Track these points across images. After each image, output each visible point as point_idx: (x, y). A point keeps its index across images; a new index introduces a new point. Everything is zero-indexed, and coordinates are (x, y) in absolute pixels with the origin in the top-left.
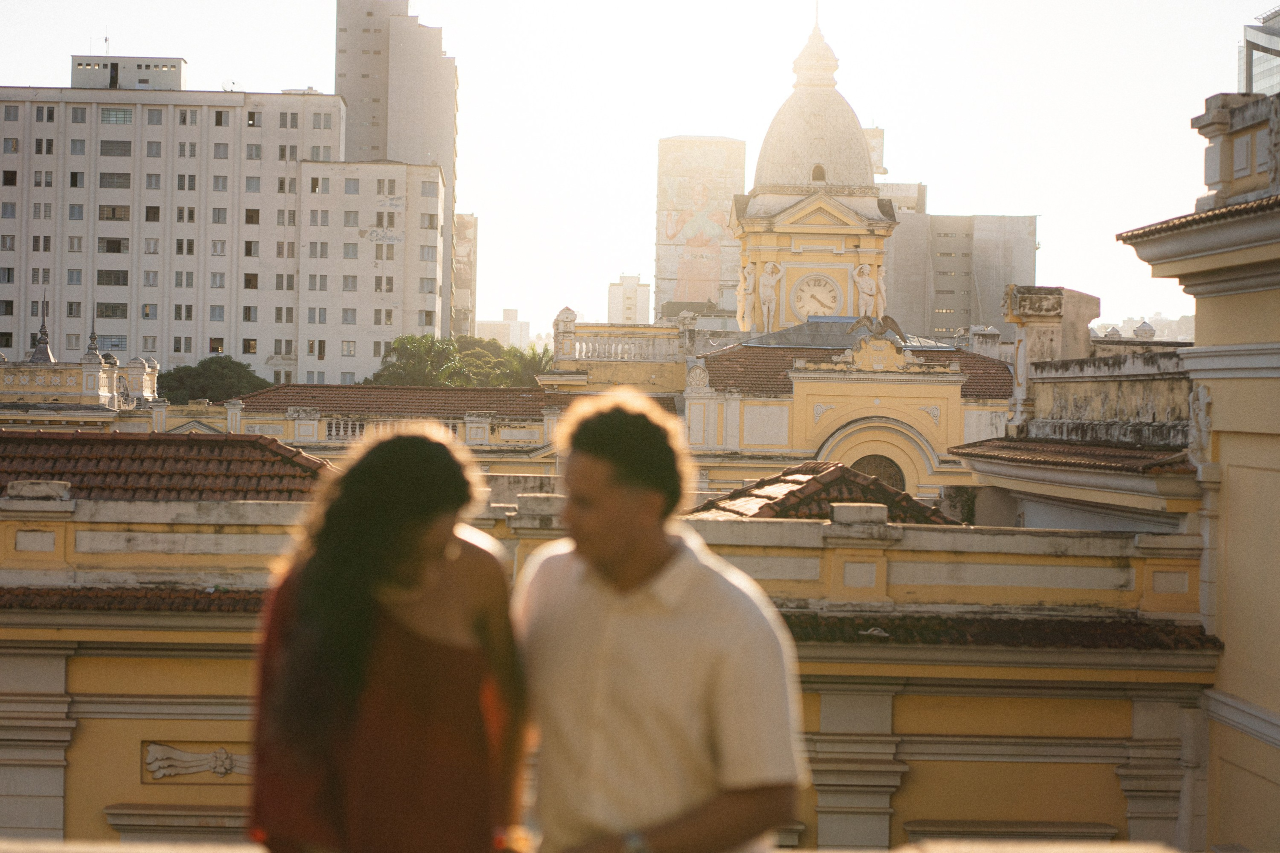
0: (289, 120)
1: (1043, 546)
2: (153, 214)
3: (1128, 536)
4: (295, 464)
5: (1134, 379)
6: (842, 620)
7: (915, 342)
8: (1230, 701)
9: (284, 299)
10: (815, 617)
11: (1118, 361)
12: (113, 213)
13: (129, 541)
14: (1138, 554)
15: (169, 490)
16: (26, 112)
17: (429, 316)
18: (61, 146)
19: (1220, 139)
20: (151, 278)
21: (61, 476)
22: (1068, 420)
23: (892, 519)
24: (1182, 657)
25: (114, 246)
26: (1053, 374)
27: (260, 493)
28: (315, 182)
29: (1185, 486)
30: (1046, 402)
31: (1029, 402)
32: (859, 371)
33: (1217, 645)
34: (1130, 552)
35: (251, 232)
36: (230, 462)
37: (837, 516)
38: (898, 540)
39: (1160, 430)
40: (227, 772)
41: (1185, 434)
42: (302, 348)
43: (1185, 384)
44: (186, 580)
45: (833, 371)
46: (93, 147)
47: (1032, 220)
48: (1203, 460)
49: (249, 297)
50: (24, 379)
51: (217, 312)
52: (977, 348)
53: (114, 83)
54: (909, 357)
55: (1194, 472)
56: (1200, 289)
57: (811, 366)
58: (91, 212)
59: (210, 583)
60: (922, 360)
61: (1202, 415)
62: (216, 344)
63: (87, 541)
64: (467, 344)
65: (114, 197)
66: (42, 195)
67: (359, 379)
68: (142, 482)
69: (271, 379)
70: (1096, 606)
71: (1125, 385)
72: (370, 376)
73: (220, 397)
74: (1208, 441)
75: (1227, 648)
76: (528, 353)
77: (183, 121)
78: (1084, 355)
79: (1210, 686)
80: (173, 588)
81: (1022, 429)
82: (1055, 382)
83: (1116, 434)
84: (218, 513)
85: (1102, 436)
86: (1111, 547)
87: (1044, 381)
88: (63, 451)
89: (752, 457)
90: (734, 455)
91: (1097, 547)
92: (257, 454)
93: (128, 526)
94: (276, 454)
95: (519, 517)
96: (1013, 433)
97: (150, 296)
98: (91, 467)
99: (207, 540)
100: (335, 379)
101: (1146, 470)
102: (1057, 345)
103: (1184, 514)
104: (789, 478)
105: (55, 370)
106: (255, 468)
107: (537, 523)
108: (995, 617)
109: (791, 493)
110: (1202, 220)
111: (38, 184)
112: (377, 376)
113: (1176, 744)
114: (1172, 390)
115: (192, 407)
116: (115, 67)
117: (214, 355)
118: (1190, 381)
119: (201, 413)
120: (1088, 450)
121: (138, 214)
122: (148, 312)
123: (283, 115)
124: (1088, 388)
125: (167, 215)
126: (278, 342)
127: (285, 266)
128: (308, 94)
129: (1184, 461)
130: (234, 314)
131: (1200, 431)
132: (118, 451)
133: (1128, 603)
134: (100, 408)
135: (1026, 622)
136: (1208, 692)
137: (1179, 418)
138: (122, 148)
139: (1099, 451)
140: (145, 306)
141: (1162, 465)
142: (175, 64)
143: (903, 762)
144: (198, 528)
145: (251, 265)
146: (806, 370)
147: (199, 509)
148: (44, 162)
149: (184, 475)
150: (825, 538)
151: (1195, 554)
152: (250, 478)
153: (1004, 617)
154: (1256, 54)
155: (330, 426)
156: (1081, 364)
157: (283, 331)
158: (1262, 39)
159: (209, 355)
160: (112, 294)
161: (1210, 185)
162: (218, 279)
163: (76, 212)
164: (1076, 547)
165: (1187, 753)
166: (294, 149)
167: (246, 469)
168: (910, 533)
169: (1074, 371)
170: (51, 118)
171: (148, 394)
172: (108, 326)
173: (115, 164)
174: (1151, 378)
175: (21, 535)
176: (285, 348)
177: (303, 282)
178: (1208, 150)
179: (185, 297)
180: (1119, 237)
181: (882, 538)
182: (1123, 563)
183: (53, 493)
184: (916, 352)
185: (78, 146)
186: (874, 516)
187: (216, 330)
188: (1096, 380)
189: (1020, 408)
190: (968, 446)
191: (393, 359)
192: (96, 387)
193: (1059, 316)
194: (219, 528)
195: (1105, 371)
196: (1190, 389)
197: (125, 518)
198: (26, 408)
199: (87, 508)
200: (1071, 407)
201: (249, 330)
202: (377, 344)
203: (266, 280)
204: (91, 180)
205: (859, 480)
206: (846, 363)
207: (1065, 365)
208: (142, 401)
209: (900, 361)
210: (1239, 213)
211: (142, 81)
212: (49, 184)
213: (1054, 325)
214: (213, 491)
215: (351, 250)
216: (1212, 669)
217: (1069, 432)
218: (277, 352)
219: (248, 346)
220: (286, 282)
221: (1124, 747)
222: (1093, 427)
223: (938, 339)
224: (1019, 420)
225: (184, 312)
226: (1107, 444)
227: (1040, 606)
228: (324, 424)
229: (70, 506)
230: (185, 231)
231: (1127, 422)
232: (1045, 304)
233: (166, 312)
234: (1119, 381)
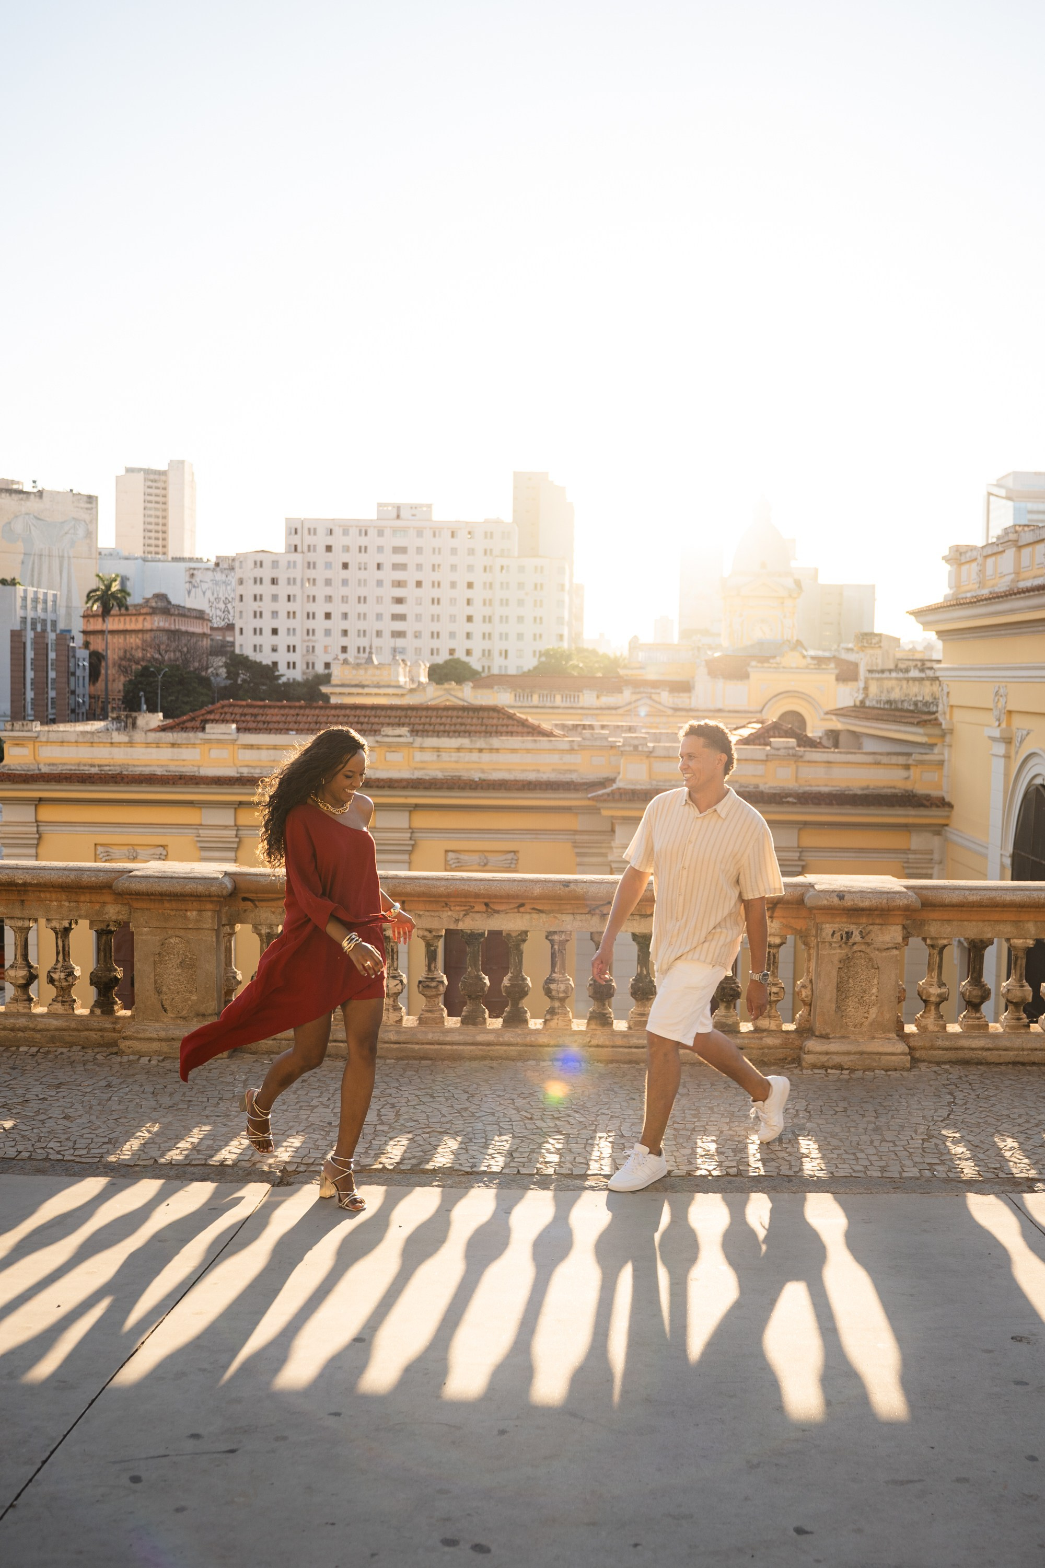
0: (489, 535)
1: (870, 759)
2: (419, 584)
3: (909, 754)
4: (513, 719)
5: (914, 679)
6: (775, 794)
7: (812, 653)
8: (955, 832)
9: (487, 628)
10: (762, 793)
11: (907, 670)
12: (399, 584)
13: (438, 756)
14: (914, 763)
15: (455, 732)
16: (354, 532)
17: (561, 637)
18: (372, 549)
19: (955, 566)
20: (418, 617)
21: (403, 725)
22: (884, 697)
23: (799, 746)
24: (935, 812)
25: (399, 601)
26: (877, 675)
27: (498, 733)
28: (502, 567)
29: (936, 731)
30: (873, 689)
31: (866, 688)
32: (784, 668)
33: (950, 806)
34: (910, 762)
35: (469, 594)
36: (483, 718)
37: (773, 745)
38: (801, 757)
39: (926, 704)
40: (485, 865)
41: (937, 706)
42: (496, 654)
43: (937, 682)
44: (465, 775)
45: (770, 667)
46: (388, 550)
47: (873, 587)
48: (945, 719)
49: (469, 627)
50: (362, 672)
51: (452, 635)
52: (844, 656)
53: (398, 517)
54: (809, 660)
55: (941, 724)
56: (945, 638)
57: (759, 665)
58: (387, 583)
59: (476, 776)
60: (815, 662)
61: (945, 698)
62: (452, 652)
63: (419, 756)
64: (580, 651)
65: (399, 575)
66: (362, 575)
67: (526, 669)
68: (442, 728)
69: (480, 669)
70: (894, 788)
71: (911, 682)
72: (531, 668)
73: (460, 681)
74: (948, 710)
75: (955, 807)
76: (612, 656)
77: (434, 535)
78: (892, 666)
79: (947, 825)
80: (459, 778)
81: (862, 702)
82: (878, 679)
83: (906, 705)
84: (480, 743)
85: (900, 706)
86: (902, 760)
87: (872, 679)
88: (403, 713)
89: (730, 711)
90: (720, 711)
91: (894, 760)
92: (495, 715)
93: (438, 749)
94: (504, 714)
95: (624, 745)
96: (858, 703)
97: (418, 627)
98: (417, 720)
99: (475, 756)
100: (512, 671)
101: (918, 724)
102: (879, 661)
103: (936, 745)
104: (750, 725)
105: (377, 667)
106: (495, 721)
107: (631, 749)
108: (847, 792)
109: (752, 734)
110: (944, 607)
111: (360, 569)
112: (535, 668)
113: (931, 852)
114: (932, 685)
115: (446, 686)
116: (399, 508)
117: (451, 657)
118: (940, 681)
119: (450, 689)
120: (892, 713)
121: (412, 584)
122: (417, 635)
123: (486, 533)
124: (894, 683)
125: (427, 584)
126: (484, 651)
127: (487, 611)
128: (498, 522)
129: (936, 719)
130: (461, 635)
131: (944, 705)
132: (430, 713)
133: (909, 786)
134: (399, 687)
135: (861, 795)
136: (946, 828)
137: (935, 698)
138: (402, 550)
139: (898, 713)
140: (416, 632)
141: (925, 721)
142: (429, 506)
143: (803, 860)
144: (471, 750)
145: (469, 611)
146: (756, 667)
147: (471, 741)
148: (363, 557)
149: (461, 724)
150: (767, 756)
151: (941, 763)
152: (492, 726)
153: (851, 792)
154: (992, 498)
155: (515, 696)
156: (890, 671)
157: (486, 645)
158: (995, 491)
159: (448, 657)
160: (399, 626)
161: (951, 588)
162: (453, 618)
163: (380, 583)
164: (885, 759)
165: (936, 857)
166: (491, 550)
167: (490, 722)
168: (807, 753)
169: (886, 675)
170: (366, 534)
171: (424, 679)
172: (400, 642)
173: (400, 559)
174: (922, 679)
175: (387, 754)
176: (487, 654)
177: (496, 619)
178: (950, 572)
179: (435, 627)
180: (907, 612)
181: (794, 755)
182: (907, 767)
183: (402, 734)
184: (813, 658)
185: (380, 549)
186: (790, 745)
187: (452, 644)
188: (897, 679)
189: (861, 691)
190: (836, 710)
191: (543, 659)
192: (398, 676)
193: (880, 647)
194: (481, 750)
195: (901, 675)
196: (940, 685)
197: (436, 745)
198: (363, 686)
199: (419, 741)
200: (885, 692)
201: (469, 644)
202: (535, 652)
203: (477, 618)
204: (387, 567)
205: (784, 727)
206: (777, 663)
207: (883, 671)
208: (420, 683)
209: (804, 662)
210: (961, 604)
211: (413, 515)
212: (365, 569)
213: (879, 652)
214: (476, 732)
215: (521, 603)
216: (948, 817)
217: (884, 704)
218: (484, 655)
219: (468, 653)
220: (488, 619)
221: (907, 854)
222: (895, 702)
223: (824, 650)
224: (861, 697)
225: (435, 635)
226: (902, 710)
227: (867, 788)
228: (513, 695)
229: (410, 740)
230: (436, 593)
231: (911, 699)
232: (874, 641)
233: (426, 635)
234: (908, 680)
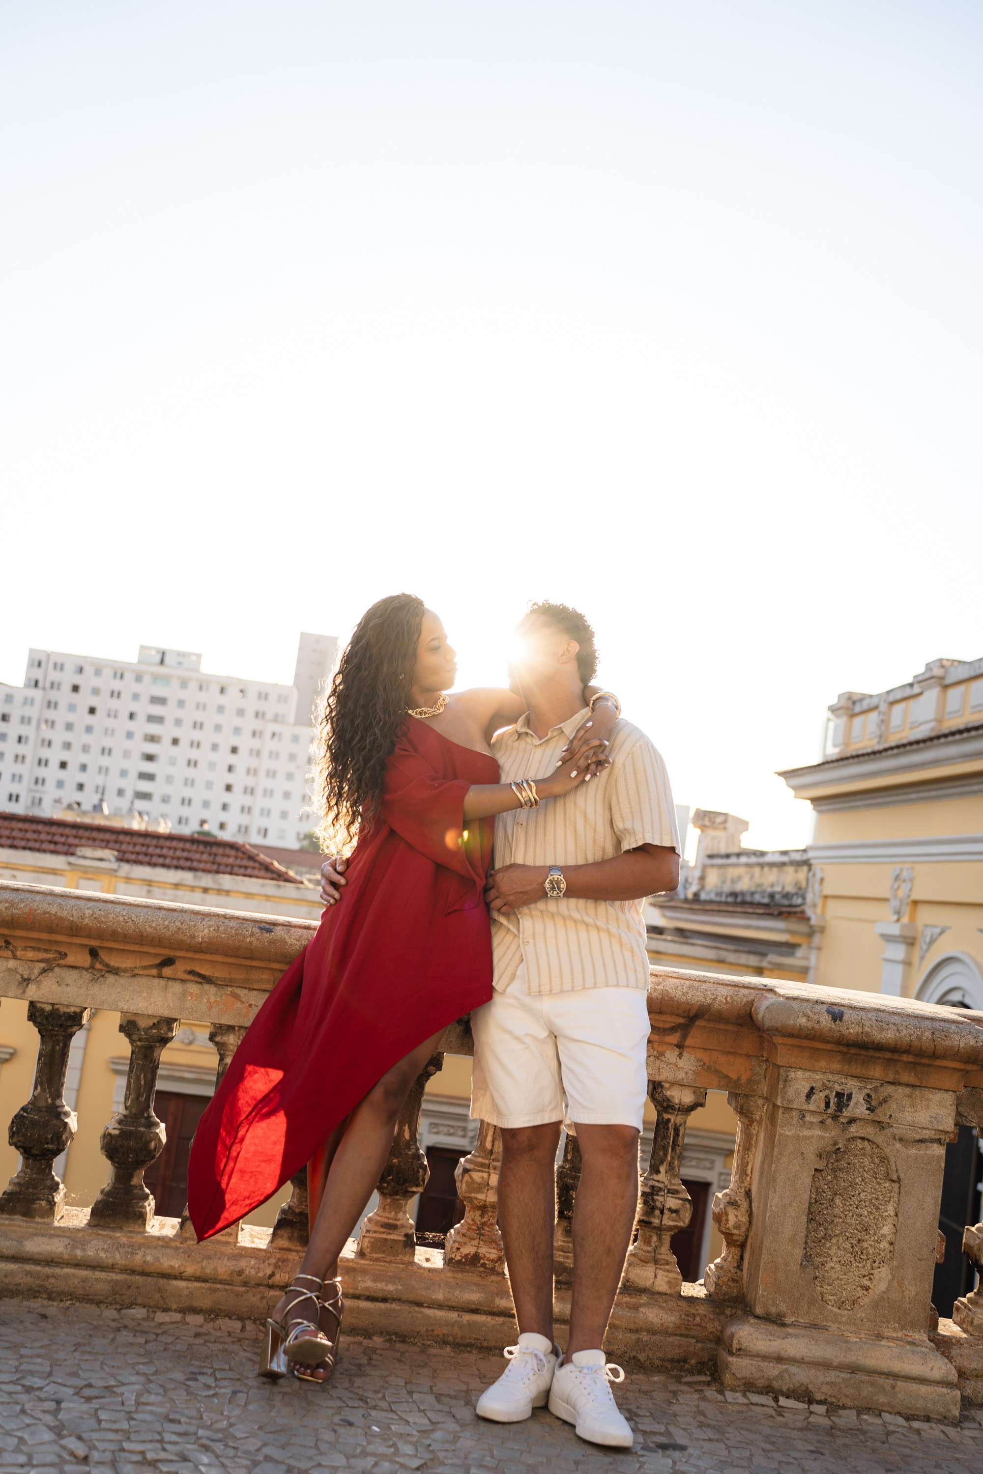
0: (263, 696)
5: (772, 865)
9: (247, 800)
19: (845, 718)
22: (727, 888)
26: (719, 861)
28: (274, 734)
29: (802, 928)
30: (713, 877)
31: (702, 878)
35: (232, 759)
39: (786, 896)
41: (804, 897)
43: (806, 868)
48: (815, 912)
49: (226, 797)
51: (206, 804)
55: (809, 919)
56: (823, 807)
61: (817, 885)
71: (766, 868)
74: (820, 902)
82: (720, 866)
83: (757, 898)
85: (748, 898)
87: (712, 866)
101: (780, 915)
103: (800, 945)
114: (796, 871)
117: (201, 829)
118: (811, 865)
123: (260, 694)
124: (741, 871)
126: (240, 826)
127: (250, 781)
129: (803, 912)
130: (217, 806)
131: (814, 895)
137: (800, 888)
145: (230, 778)
157: (244, 820)
159: (197, 828)
162: (209, 785)
166: (264, 714)
169: (733, 860)
176: (244, 830)
177: (259, 792)
187: (205, 814)
188: (747, 865)
189: (695, 881)
193: (725, 829)
195: (753, 860)
196: (810, 869)
200: (729, 880)
201: (224, 817)
203: (237, 788)
207: (728, 856)
213: (721, 834)
215: (289, 776)
217: (726, 897)
218: (239, 831)
219: (223, 826)
220: (250, 791)
222: (743, 894)
226: (751, 904)
232: (718, 821)
234: (762, 865)
